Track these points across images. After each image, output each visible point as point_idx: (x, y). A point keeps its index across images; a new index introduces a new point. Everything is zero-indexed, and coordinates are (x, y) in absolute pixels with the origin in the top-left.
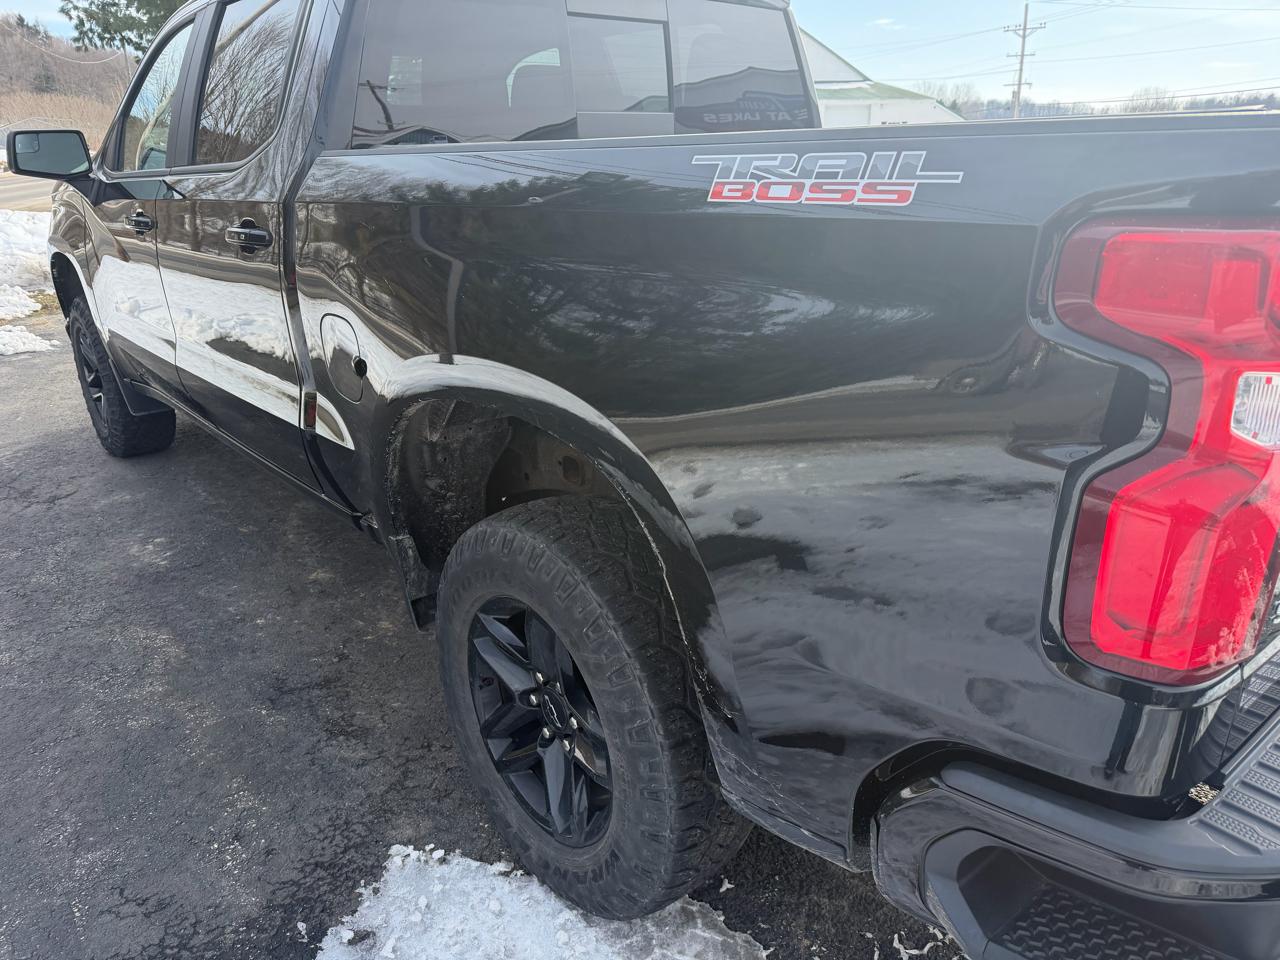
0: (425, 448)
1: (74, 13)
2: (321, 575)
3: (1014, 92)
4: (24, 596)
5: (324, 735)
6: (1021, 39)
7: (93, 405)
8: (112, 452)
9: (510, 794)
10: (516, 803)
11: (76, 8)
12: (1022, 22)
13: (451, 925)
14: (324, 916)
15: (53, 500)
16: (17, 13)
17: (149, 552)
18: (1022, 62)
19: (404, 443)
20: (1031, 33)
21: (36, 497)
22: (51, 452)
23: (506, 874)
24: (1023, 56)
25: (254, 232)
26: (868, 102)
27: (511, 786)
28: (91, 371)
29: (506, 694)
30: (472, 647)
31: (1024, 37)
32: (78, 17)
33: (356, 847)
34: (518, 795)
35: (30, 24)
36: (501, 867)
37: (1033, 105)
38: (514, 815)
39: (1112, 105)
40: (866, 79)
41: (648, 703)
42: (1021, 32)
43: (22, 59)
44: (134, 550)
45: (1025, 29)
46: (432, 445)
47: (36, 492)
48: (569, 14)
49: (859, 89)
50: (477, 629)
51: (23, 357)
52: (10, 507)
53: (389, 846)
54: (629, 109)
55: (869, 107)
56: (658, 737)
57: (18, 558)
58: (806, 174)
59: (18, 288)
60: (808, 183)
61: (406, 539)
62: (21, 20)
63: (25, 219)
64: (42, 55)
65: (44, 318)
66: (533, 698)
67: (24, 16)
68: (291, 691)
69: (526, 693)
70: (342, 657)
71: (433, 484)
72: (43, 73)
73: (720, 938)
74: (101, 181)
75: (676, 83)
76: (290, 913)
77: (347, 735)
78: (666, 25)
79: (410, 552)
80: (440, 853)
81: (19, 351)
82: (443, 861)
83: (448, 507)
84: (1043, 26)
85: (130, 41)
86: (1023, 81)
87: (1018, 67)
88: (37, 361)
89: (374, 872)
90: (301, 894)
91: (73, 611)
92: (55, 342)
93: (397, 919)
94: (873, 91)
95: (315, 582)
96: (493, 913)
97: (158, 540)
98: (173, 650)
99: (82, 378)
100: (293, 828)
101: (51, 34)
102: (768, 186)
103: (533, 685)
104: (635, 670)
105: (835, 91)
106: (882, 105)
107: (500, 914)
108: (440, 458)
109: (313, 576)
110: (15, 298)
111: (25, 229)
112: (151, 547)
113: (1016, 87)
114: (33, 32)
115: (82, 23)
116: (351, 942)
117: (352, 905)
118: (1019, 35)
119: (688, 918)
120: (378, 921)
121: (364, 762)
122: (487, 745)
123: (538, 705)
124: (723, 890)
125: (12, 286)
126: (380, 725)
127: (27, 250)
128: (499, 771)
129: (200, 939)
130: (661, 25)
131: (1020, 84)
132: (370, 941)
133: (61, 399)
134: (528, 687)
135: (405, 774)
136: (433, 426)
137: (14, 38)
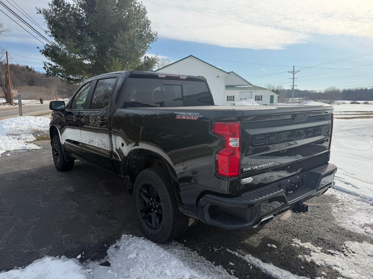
0: (133, 160)
1: (47, 68)
2: (108, 193)
3: (292, 88)
4: (44, 196)
5: (109, 219)
6: (293, 75)
7: (55, 160)
8: (59, 170)
9: (145, 223)
10: (146, 225)
11: (47, 67)
12: (293, 70)
13: (133, 245)
14: (110, 244)
15: (46, 179)
16: (26, 65)
17: (70, 189)
18: (294, 80)
19: (129, 158)
20: (295, 73)
21: (43, 179)
22: (44, 170)
23: (144, 239)
24: (294, 79)
25: (104, 122)
26: (251, 90)
27: (145, 222)
28: (56, 151)
29: (145, 203)
30: (140, 195)
31: (294, 74)
32: (48, 69)
33: (115, 235)
34: (147, 224)
35: (30, 68)
36: (143, 238)
37: (300, 91)
38: (146, 227)
39: (322, 91)
40: (251, 85)
41: (168, 196)
42: (293, 73)
43: (26, 77)
44: (67, 188)
45: (294, 72)
46: (134, 159)
47: (42, 178)
48: (163, 84)
49: (249, 87)
50: (141, 191)
51: (34, 150)
52: (37, 180)
53: (122, 235)
54: (172, 101)
55: (252, 92)
56: (170, 202)
57: (41, 189)
58: (187, 115)
59: (31, 135)
60: (187, 116)
61: (128, 177)
62: (27, 67)
63: (33, 118)
64: (32, 76)
65: (37, 142)
66: (150, 204)
67: (28, 66)
68: (102, 212)
69: (149, 203)
70: (112, 207)
71: (134, 167)
72: (31, 80)
73: (182, 247)
74: (67, 111)
75: (183, 96)
76: (103, 243)
77: (113, 219)
78: (182, 86)
79: (129, 179)
80: (131, 236)
81: (33, 149)
82: (132, 237)
83: (136, 172)
84: (299, 71)
85: (60, 75)
86: (294, 85)
87: (293, 81)
88: (37, 151)
89: (119, 238)
90: (105, 241)
91: (55, 199)
92: (41, 147)
93: (123, 244)
94: (253, 88)
95: (106, 194)
96: (141, 244)
97: (71, 187)
98: (77, 205)
99: (53, 153)
100: (103, 232)
101: (35, 70)
102: (183, 117)
103: (150, 201)
104: (166, 191)
105: (242, 87)
106: (255, 91)
107: (142, 244)
108: (135, 162)
109: (106, 193)
110: (30, 137)
111: (33, 120)
112: (70, 188)
113: (292, 87)
114: (30, 70)
115: (48, 70)
116: (114, 247)
117: (115, 243)
118: (292, 73)
119: (177, 245)
120: (120, 245)
121: (117, 223)
122: (141, 214)
123: (151, 205)
124: (184, 241)
125: (30, 134)
126: (120, 218)
127: (34, 125)
128: (143, 219)
129: (87, 246)
130: (181, 86)
131: (293, 86)
132: (118, 247)
133: (45, 159)
134: (149, 202)
135: (125, 225)
136: (135, 155)
137: (25, 71)
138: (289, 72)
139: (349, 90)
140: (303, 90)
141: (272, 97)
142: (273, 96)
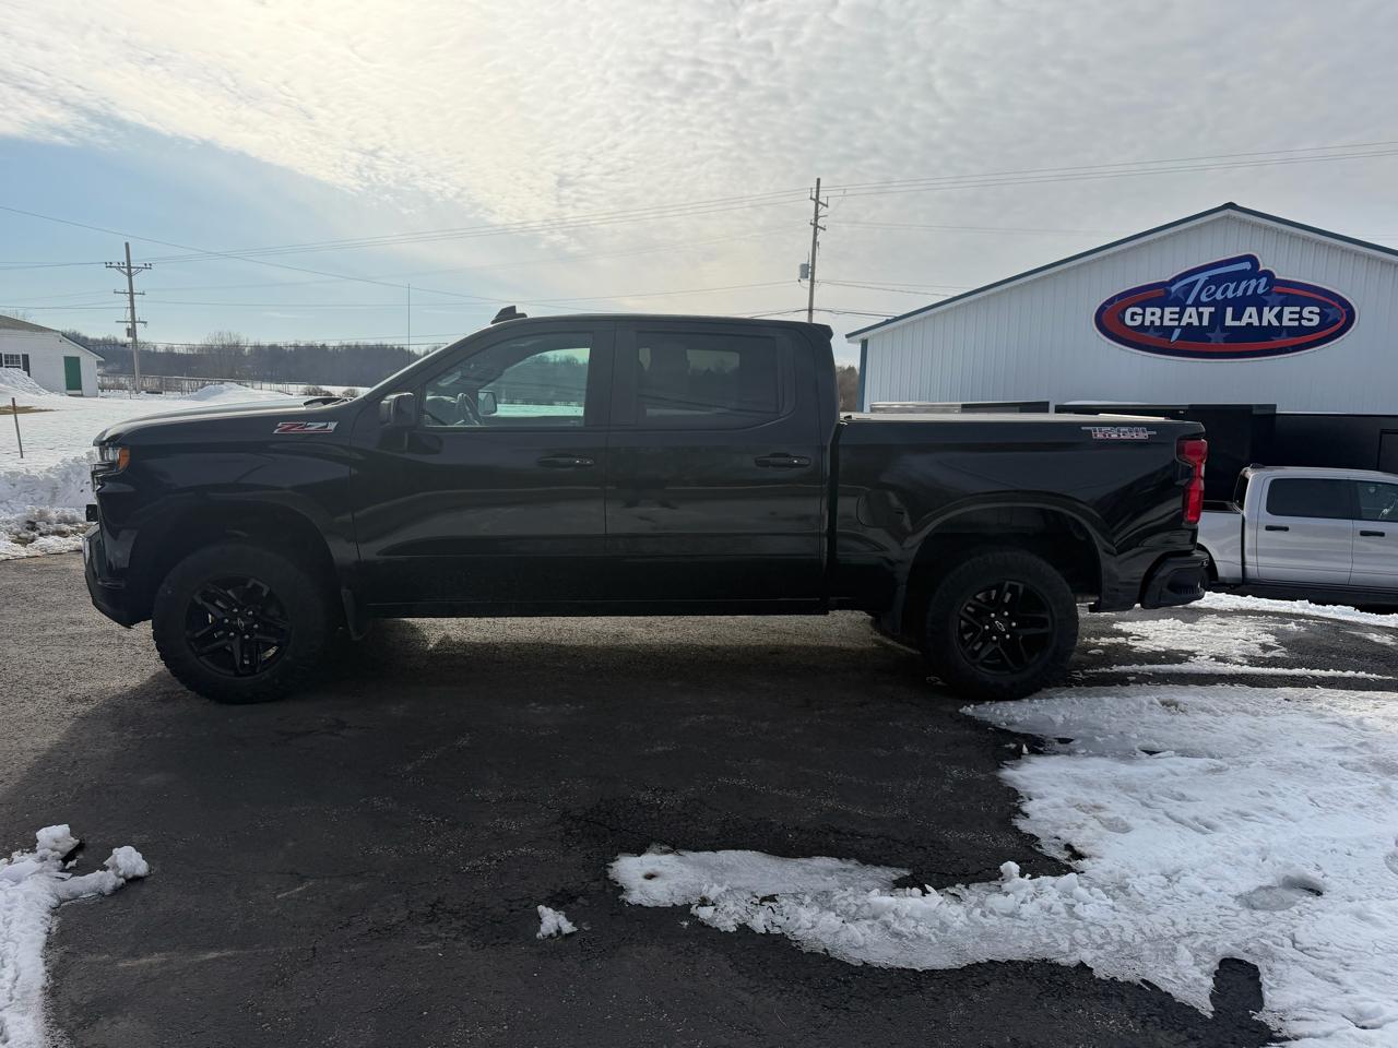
3: (128, 329)
6: (127, 277)
12: (124, 259)
18: (132, 300)
24: (131, 293)
31: (130, 275)
42: (126, 270)
45: (129, 267)
84: (148, 267)
86: (137, 320)
87: (128, 304)
113: (130, 325)
118: (123, 272)
131: (134, 322)
138: (109, 265)
139: (273, 348)
140: (100, 338)
141: (72, 366)
142: (77, 360)
